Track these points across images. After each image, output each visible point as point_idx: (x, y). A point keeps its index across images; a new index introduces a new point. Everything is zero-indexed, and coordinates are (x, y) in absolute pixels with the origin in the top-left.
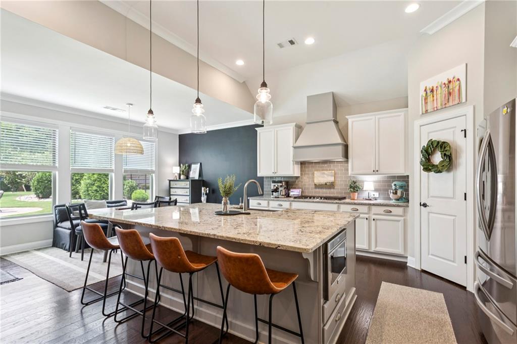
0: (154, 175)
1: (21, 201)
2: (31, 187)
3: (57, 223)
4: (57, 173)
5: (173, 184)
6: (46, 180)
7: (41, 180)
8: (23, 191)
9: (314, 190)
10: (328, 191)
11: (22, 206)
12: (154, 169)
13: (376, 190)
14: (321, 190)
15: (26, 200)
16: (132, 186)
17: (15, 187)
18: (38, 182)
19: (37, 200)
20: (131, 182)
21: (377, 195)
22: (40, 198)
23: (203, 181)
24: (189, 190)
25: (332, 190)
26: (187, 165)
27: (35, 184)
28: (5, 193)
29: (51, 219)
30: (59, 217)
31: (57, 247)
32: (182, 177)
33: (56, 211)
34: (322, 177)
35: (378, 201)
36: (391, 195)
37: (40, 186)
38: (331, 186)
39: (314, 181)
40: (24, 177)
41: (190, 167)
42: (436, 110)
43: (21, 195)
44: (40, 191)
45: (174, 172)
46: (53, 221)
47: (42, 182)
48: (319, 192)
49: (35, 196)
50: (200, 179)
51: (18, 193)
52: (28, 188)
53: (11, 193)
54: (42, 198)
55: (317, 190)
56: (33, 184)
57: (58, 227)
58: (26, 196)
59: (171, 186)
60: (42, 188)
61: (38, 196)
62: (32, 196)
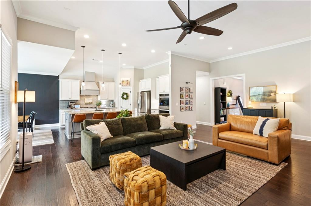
9: (85, 105)
10: (90, 105)
13: (106, 104)
14: (87, 105)
21: (105, 106)
25: (91, 105)
34: (88, 100)
35: (106, 107)
36: (111, 105)
38: (92, 103)
39: (85, 102)
42: (124, 86)
48: (89, 106)
55: (86, 105)
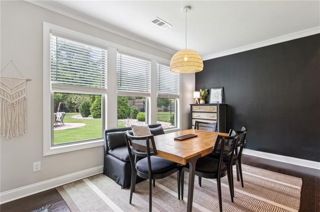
0: (178, 100)
1: (74, 119)
2: (79, 110)
3: (108, 150)
4: (106, 96)
5: (195, 108)
6: (87, 106)
7: (84, 106)
8: (75, 112)
11: (75, 122)
12: (179, 94)
15: (77, 118)
16: (135, 110)
17: (71, 110)
18: (83, 107)
19: (82, 118)
20: (135, 107)
22: (83, 117)
23: (227, 105)
24: (216, 114)
26: (206, 90)
27: (81, 108)
28: (67, 113)
29: (102, 144)
30: (110, 143)
31: (108, 176)
32: (202, 102)
33: (107, 136)
37: (84, 109)
40: (76, 104)
41: (209, 92)
43: (74, 115)
44: (84, 112)
45: (194, 97)
46: (104, 146)
47: (85, 107)
49: (81, 115)
50: (223, 103)
51: (73, 113)
52: (78, 111)
53: (70, 113)
54: (85, 117)
56: (80, 108)
57: (109, 154)
58: (77, 115)
59: (193, 111)
60: (85, 110)
61: (83, 116)
62: (79, 115)
